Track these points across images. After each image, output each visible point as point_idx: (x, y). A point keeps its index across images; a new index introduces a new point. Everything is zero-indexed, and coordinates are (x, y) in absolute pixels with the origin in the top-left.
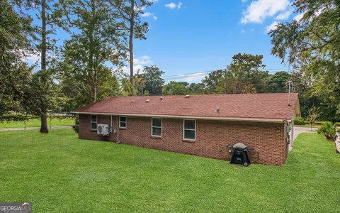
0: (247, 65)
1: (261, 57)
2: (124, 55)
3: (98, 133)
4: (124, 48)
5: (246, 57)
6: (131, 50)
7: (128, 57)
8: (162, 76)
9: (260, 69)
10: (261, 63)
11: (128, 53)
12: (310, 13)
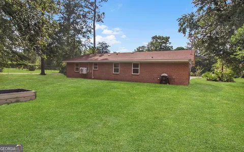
0: (160, 43)
1: (169, 38)
2: (90, 31)
3: (80, 73)
4: (90, 27)
5: (159, 38)
6: (94, 29)
7: (93, 33)
8: (109, 48)
9: (168, 45)
10: (168, 41)
11: (93, 31)
12: (201, 8)
